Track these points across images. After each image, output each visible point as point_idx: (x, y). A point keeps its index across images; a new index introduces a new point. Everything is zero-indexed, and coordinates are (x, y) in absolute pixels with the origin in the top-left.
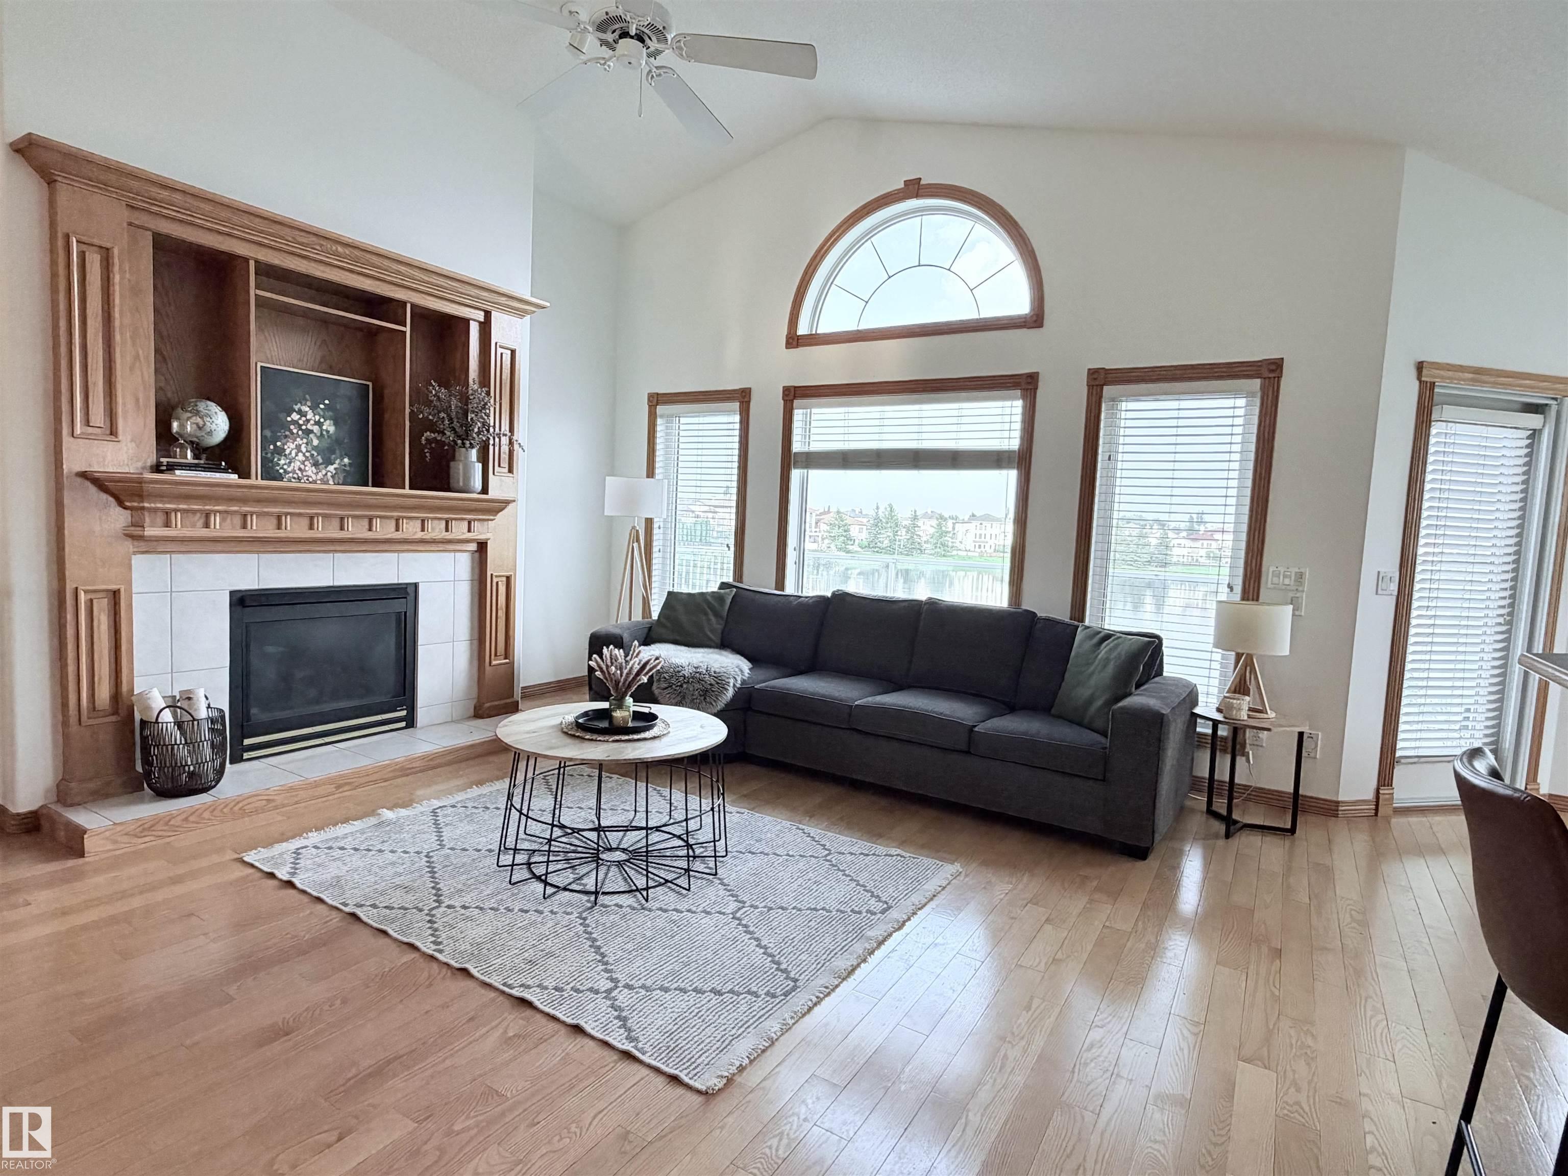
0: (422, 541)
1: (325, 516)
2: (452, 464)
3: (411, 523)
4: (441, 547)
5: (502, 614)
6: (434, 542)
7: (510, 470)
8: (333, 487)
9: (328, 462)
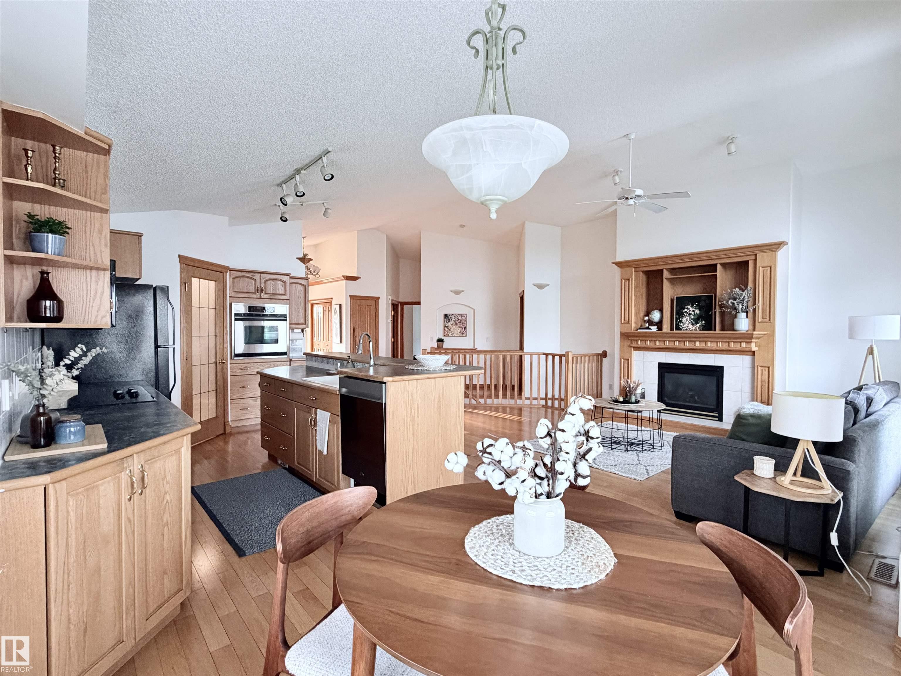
2: (736, 320)
3: (719, 343)
5: (765, 384)
8: (698, 331)
9: (697, 323)
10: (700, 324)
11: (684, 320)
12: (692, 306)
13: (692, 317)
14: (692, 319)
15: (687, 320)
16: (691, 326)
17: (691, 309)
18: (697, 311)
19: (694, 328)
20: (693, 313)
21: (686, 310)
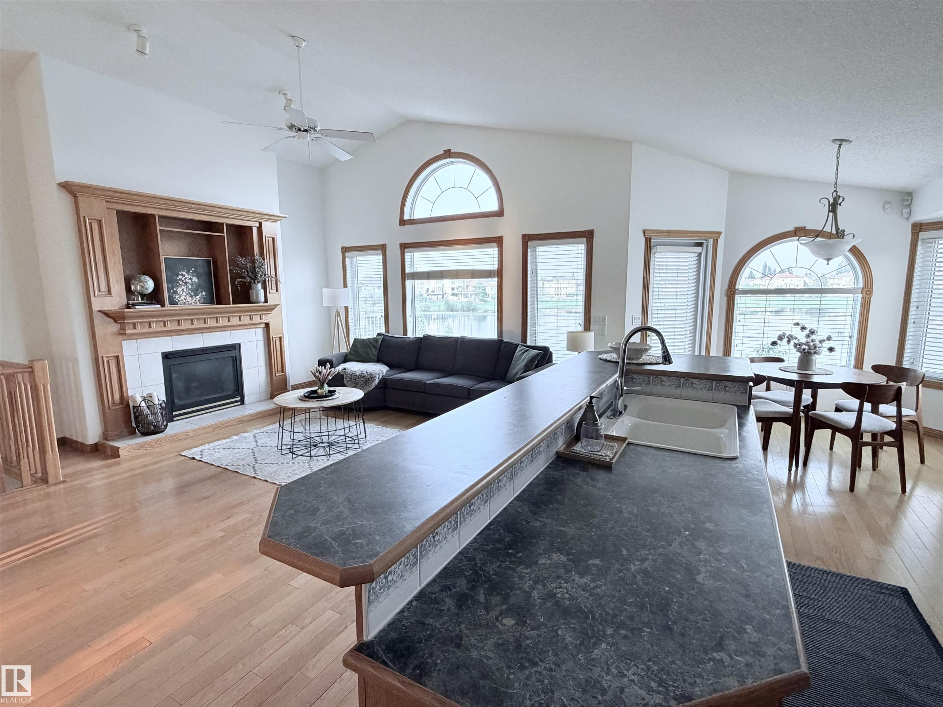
0: (240, 325)
1: (198, 319)
2: (250, 291)
3: (235, 318)
4: (249, 327)
5: (279, 354)
6: (245, 325)
7: (277, 291)
8: (200, 306)
9: (196, 295)
10: (200, 296)
11: (179, 290)
12: (188, 272)
13: (190, 287)
14: (190, 289)
15: (183, 290)
16: (189, 299)
17: (187, 276)
18: (195, 279)
19: (193, 301)
20: (190, 281)
21: (180, 277)
